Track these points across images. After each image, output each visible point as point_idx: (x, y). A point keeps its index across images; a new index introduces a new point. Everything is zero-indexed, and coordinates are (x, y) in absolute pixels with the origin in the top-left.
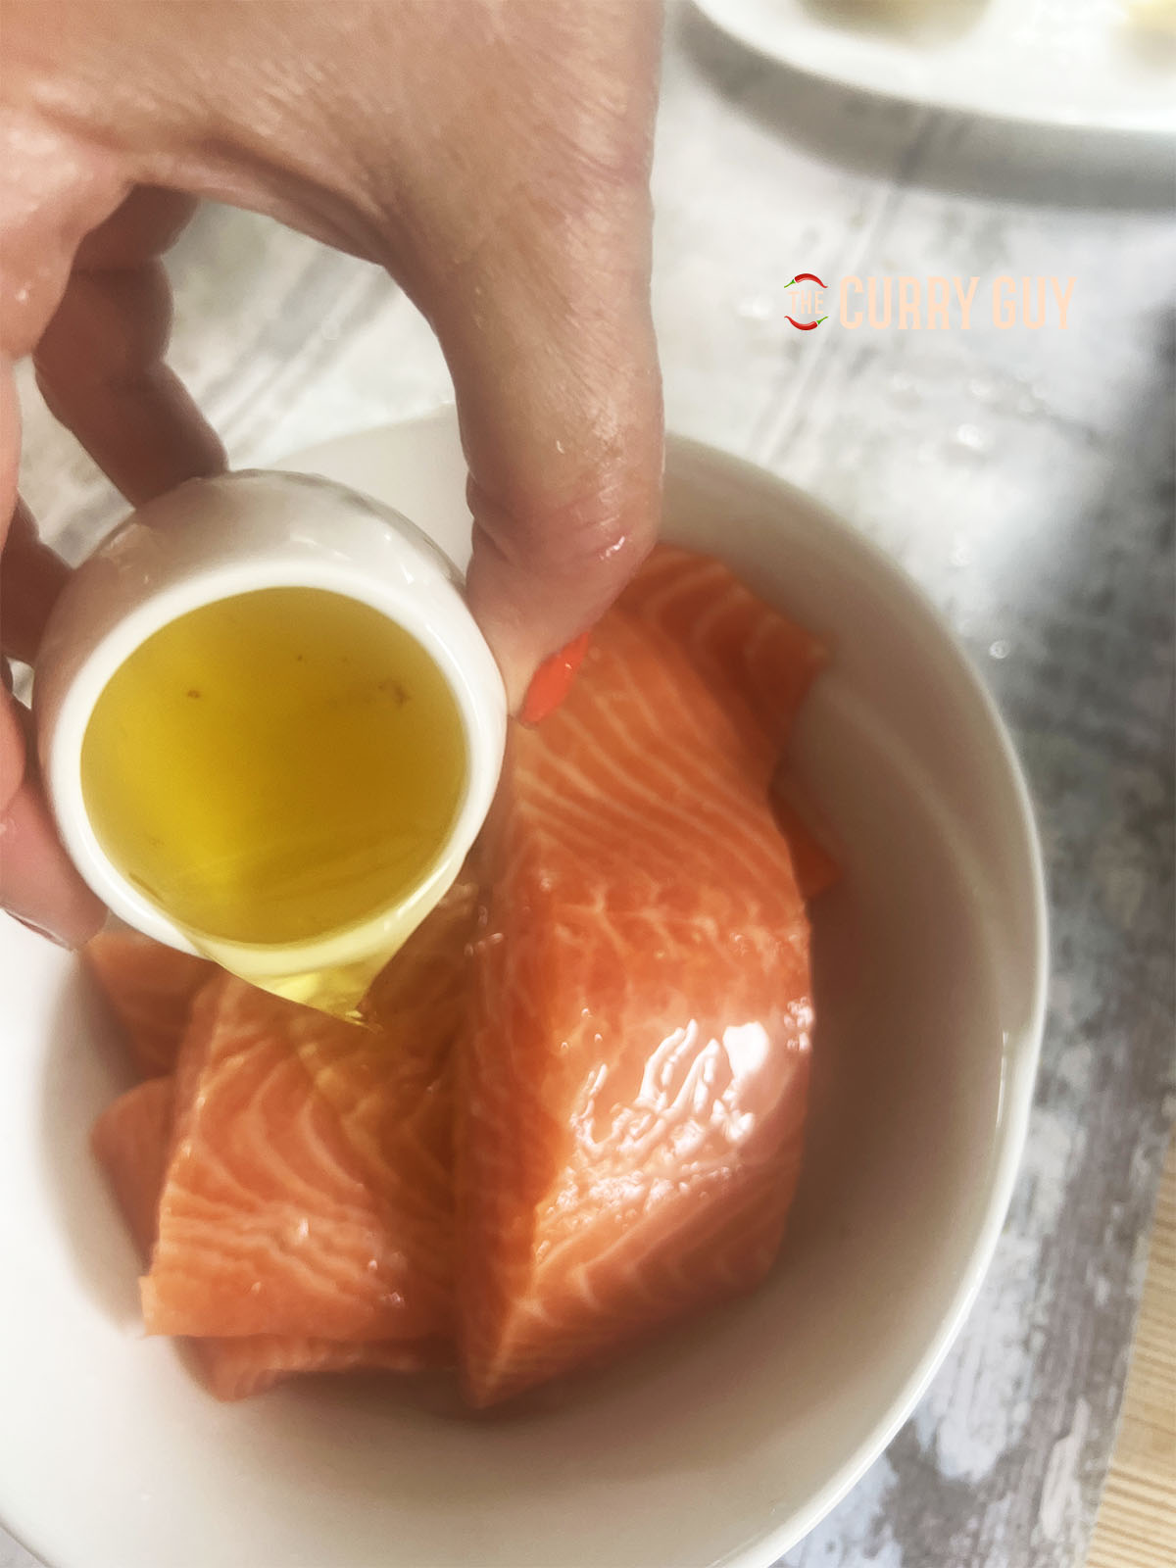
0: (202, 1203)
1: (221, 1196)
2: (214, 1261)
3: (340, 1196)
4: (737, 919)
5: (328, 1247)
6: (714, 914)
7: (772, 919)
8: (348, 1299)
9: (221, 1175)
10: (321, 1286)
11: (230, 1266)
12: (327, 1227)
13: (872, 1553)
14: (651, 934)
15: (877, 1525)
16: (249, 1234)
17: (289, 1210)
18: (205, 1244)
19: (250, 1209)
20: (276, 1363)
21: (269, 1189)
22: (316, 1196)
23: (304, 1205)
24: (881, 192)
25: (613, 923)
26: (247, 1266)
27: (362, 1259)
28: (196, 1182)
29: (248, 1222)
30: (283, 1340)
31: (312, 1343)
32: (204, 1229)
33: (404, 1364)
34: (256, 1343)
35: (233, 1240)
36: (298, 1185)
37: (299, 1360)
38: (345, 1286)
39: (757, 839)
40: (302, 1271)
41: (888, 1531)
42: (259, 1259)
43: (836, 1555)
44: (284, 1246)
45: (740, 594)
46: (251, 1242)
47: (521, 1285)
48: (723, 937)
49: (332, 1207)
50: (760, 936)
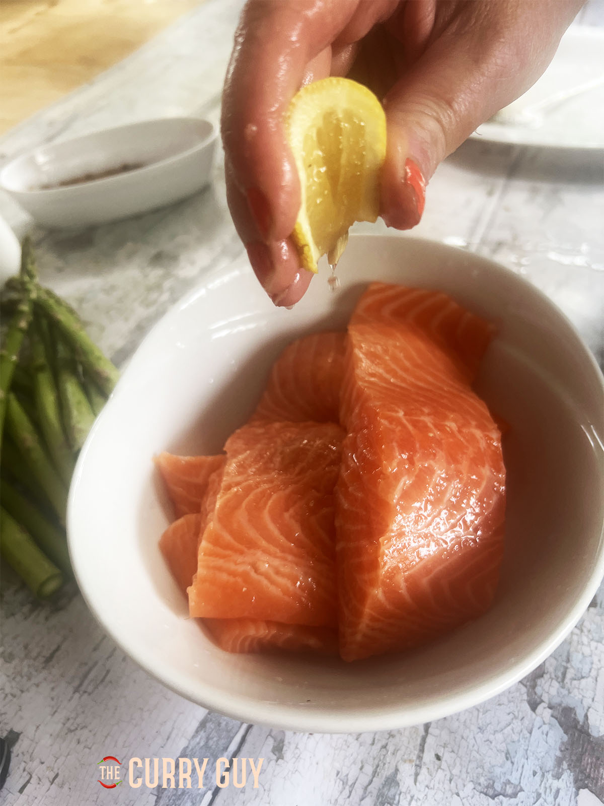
0: (219, 550)
1: (227, 547)
2: (224, 577)
3: (283, 550)
4: (467, 424)
5: (278, 572)
6: (454, 421)
7: (481, 427)
8: (286, 598)
9: (227, 537)
10: (274, 591)
11: (232, 579)
12: (277, 563)
13: (558, 777)
14: (426, 426)
15: (559, 762)
16: (241, 565)
17: (259, 553)
18: (219, 569)
19: (242, 553)
20: (252, 631)
21: (251, 545)
22: (272, 549)
23: (266, 551)
24: (501, 182)
25: (407, 420)
26: (239, 580)
27: (294, 580)
28: (216, 541)
29: (240, 559)
30: (254, 621)
31: (269, 623)
32: (220, 562)
33: (312, 642)
34: (241, 621)
35: (233, 567)
36: (264, 543)
37: (262, 632)
38: (286, 592)
39: (472, 400)
40: (265, 582)
41: (565, 765)
42: (245, 576)
43: (538, 777)
44: (256, 571)
45: (454, 305)
46: (241, 569)
47: (372, 583)
48: (460, 431)
49: (279, 554)
50: (478, 433)
